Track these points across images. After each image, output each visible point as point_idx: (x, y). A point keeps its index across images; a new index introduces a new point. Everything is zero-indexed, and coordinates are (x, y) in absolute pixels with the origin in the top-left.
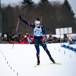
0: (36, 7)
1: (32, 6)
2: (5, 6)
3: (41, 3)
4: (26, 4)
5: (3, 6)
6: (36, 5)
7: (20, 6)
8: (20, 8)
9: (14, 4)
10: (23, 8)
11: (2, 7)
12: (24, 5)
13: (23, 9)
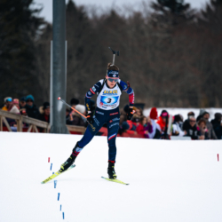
0: (195, 20)
1: (184, 16)
2: (99, 13)
3: (212, 8)
4: (166, 9)
5: (94, 11)
6: (195, 13)
7: (144, 15)
8: (146, 22)
9: (128, 9)
10: (155, 20)
11: (90, 16)
12: (160, 13)
13: (155, 24)
